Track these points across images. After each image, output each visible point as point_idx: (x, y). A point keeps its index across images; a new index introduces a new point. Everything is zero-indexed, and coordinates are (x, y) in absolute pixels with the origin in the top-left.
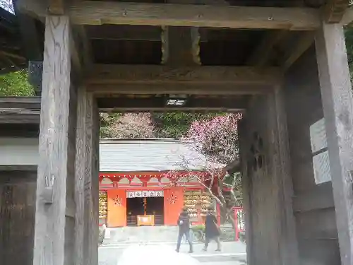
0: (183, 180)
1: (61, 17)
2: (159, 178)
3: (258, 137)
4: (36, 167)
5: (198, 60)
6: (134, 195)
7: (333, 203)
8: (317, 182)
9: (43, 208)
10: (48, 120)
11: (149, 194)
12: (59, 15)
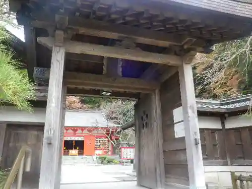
0: (95, 132)
2: (82, 130)
3: (146, 113)
4: (44, 123)
6: (69, 139)
7: (185, 146)
8: (176, 137)
9: (47, 145)
10: (52, 99)
11: (76, 139)
12: (60, 47)
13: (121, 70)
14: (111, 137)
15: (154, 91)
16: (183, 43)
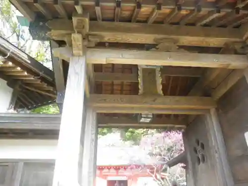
1: (80, 58)
5: (161, 92)
13: (161, 87)
14: (156, 176)
15: (208, 111)
16: (244, 38)
